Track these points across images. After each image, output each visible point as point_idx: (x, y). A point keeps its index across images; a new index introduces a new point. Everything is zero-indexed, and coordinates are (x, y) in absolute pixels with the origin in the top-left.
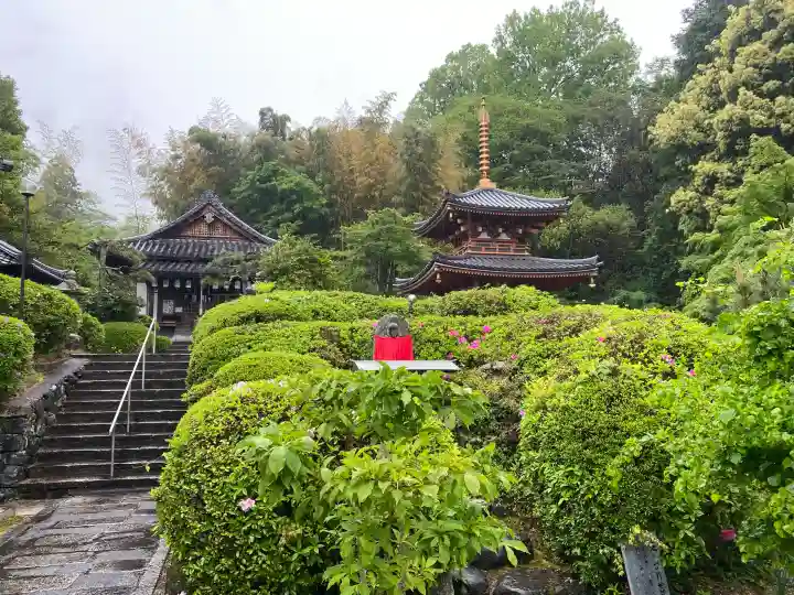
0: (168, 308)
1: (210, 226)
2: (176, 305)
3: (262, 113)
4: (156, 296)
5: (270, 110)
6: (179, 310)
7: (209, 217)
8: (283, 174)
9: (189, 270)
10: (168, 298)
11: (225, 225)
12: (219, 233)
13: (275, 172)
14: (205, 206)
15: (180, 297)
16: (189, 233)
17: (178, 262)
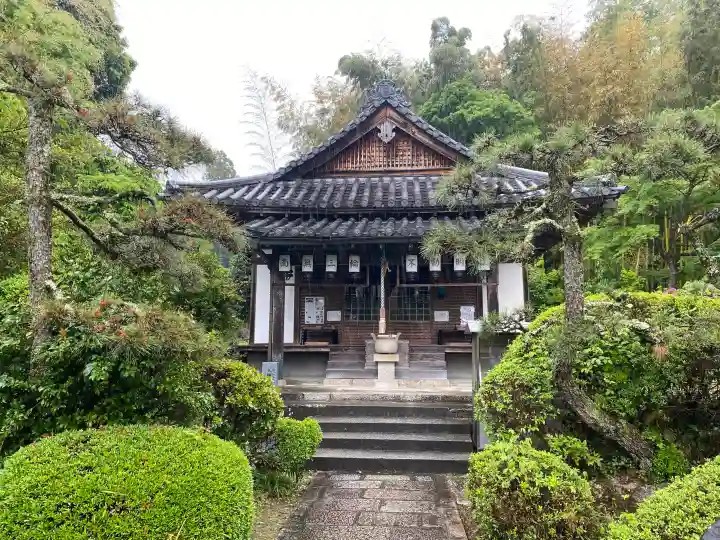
0: (314, 314)
1: (391, 148)
2: (328, 307)
3: (435, 28)
4: (290, 294)
5: (445, 21)
6: (335, 316)
7: (386, 131)
8: (473, 98)
9: (357, 231)
10: (316, 293)
11: (417, 144)
12: (406, 158)
13: (461, 98)
14: (378, 110)
15: (336, 291)
16: (350, 166)
17: (331, 219)
